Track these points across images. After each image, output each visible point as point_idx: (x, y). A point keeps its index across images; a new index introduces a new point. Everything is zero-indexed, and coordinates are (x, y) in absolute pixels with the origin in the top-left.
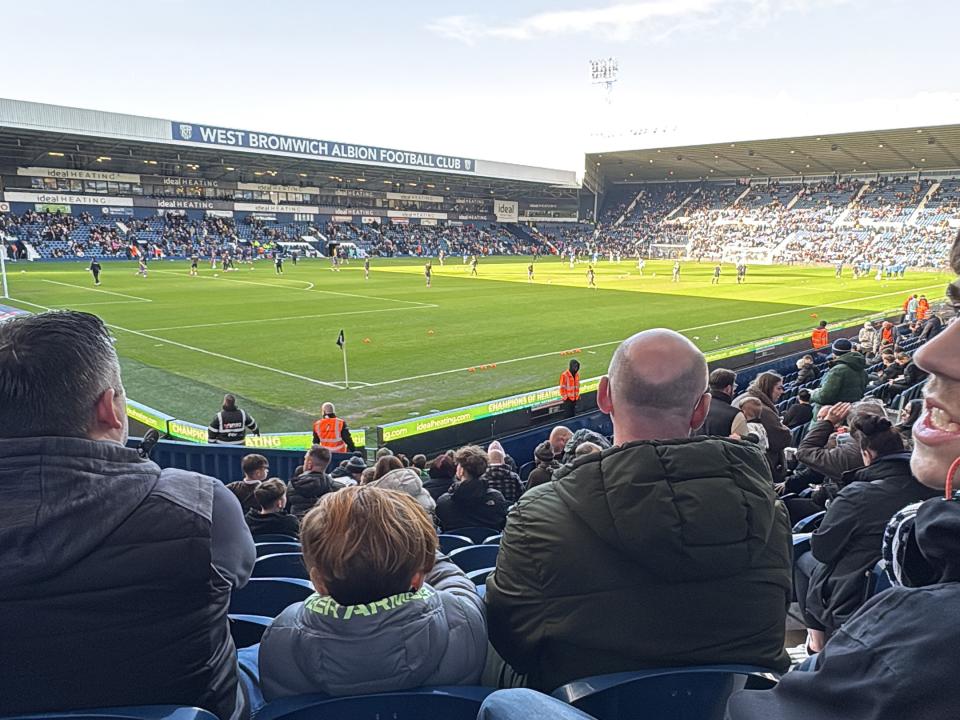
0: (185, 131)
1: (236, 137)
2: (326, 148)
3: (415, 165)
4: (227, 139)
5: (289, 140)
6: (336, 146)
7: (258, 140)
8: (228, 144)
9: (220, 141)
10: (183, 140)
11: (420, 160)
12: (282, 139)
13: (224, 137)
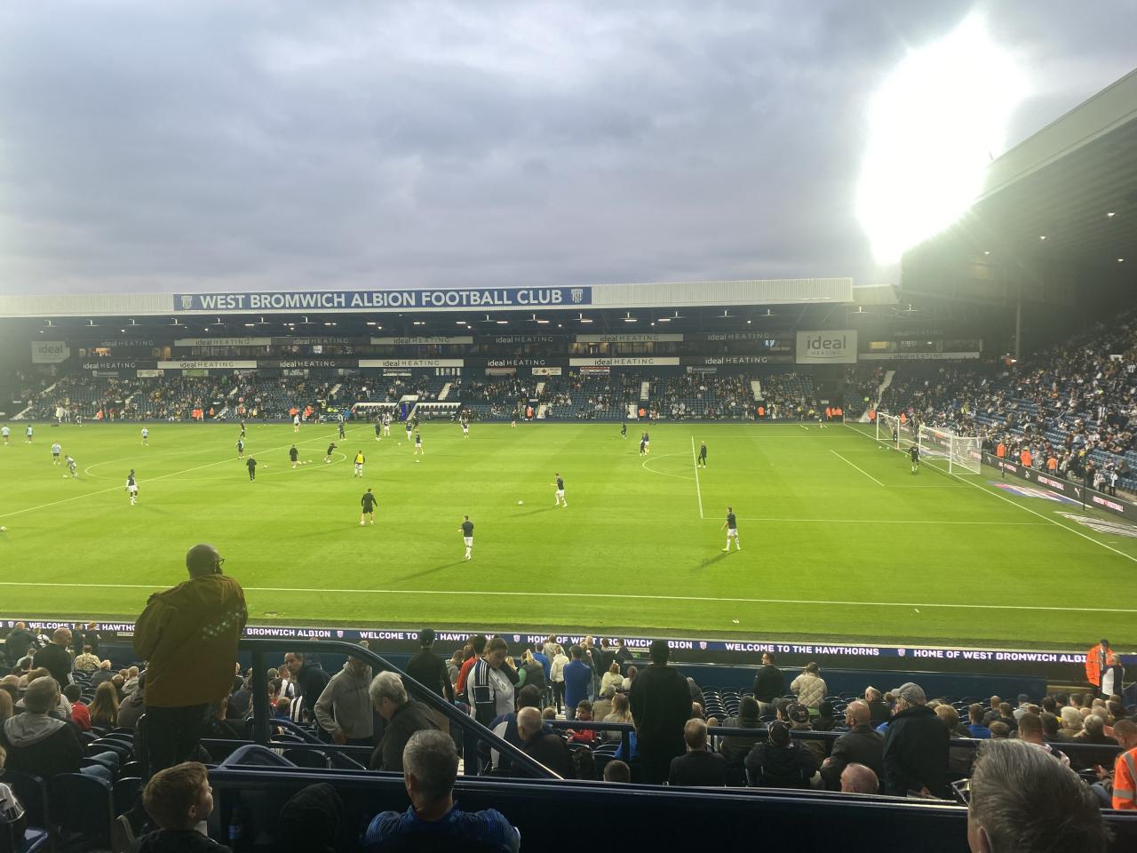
0: (186, 301)
1: (237, 301)
2: (343, 300)
3: (479, 305)
4: (227, 303)
5: (296, 297)
6: (357, 296)
7: (260, 301)
8: (227, 309)
9: (219, 306)
10: (184, 309)
11: (487, 297)
12: (288, 297)
13: (224, 302)
